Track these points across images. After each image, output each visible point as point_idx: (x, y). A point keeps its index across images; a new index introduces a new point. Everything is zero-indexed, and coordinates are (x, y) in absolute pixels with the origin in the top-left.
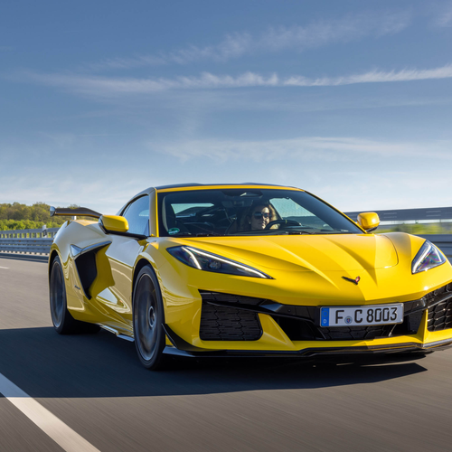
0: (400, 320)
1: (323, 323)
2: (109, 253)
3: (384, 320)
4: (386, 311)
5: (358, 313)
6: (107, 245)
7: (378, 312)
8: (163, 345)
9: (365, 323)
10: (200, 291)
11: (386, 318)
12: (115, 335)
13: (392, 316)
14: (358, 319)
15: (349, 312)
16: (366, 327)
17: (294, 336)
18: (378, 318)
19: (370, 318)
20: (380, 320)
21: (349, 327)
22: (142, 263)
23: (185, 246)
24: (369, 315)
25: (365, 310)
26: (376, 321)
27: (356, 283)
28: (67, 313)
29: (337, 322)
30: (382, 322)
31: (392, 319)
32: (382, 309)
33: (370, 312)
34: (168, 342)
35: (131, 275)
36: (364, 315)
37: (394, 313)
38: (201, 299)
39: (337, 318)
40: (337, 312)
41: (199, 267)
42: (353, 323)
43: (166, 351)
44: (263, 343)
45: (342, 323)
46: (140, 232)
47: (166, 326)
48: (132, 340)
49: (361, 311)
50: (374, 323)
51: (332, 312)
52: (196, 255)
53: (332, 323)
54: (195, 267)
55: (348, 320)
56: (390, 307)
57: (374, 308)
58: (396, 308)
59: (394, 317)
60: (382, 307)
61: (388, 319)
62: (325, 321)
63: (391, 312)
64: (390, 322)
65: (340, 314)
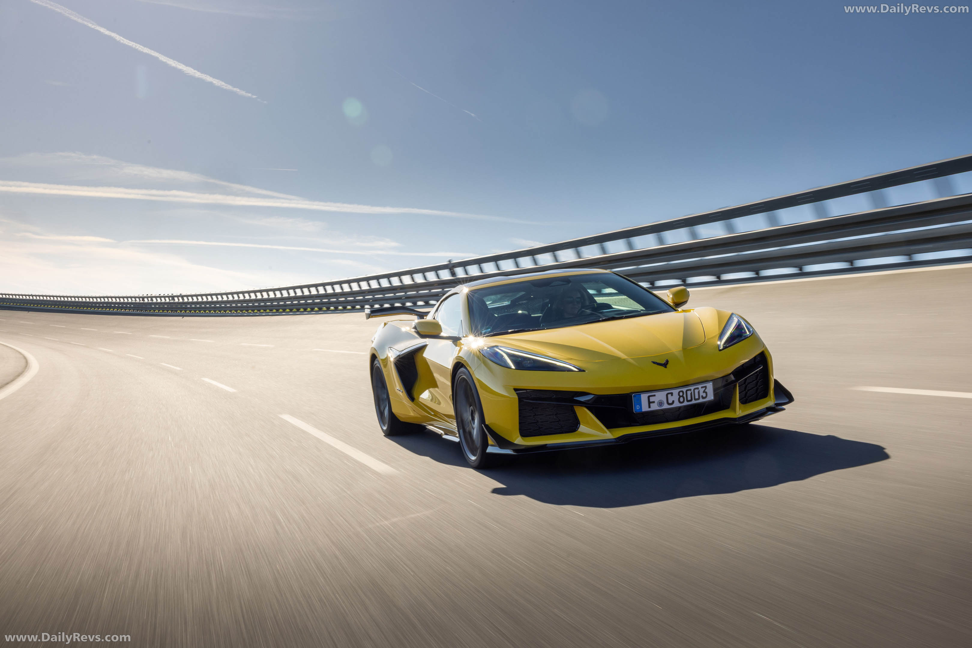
0: (711, 397)
1: (636, 409)
2: (427, 354)
3: (695, 400)
4: (696, 391)
5: (669, 396)
6: (423, 348)
7: (689, 393)
8: (485, 444)
9: (677, 404)
10: (516, 390)
11: (697, 397)
12: (440, 436)
13: (702, 394)
14: (670, 402)
15: (660, 396)
16: (680, 408)
17: (610, 425)
18: (689, 398)
19: (682, 400)
20: (691, 400)
21: (662, 410)
22: (458, 365)
23: (497, 346)
24: (680, 397)
25: (675, 392)
26: (688, 401)
27: (666, 367)
28: (392, 416)
29: (649, 407)
30: (694, 402)
31: (703, 398)
33: (681, 394)
34: (490, 441)
35: (450, 378)
36: (674, 398)
37: (704, 392)
38: (516, 397)
39: (650, 403)
40: (649, 397)
41: (513, 367)
42: (666, 406)
43: (490, 450)
44: (582, 434)
45: (655, 407)
46: (455, 334)
47: (487, 427)
48: (457, 440)
49: (672, 394)
50: (686, 403)
51: (644, 397)
52: (510, 355)
53: (645, 408)
54: (510, 368)
55: (661, 404)
56: (699, 386)
57: (684, 390)
58: (706, 387)
59: (704, 395)
60: (692, 388)
61: (699, 399)
62: (638, 407)
63: (702, 390)
64: (701, 400)
65: (652, 399)
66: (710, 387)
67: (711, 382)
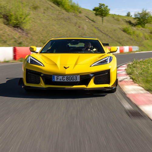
0: (79, 80)
3: (72, 80)
4: (73, 78)
5: (63, 78)
7: (70, 78)
9: (66, 81)
11: (73, 79)
13: (75, 79)
14: (64, 79)
15: (61, 77)
18: (70, 79)
19: (67, 79)
20: (71, 80)
30: (72, 81)
31: (75, 80)
33: (67, 78)
36: (65, 78)
37: (76, 78)
39: (57, 79)
40: (57, 77)
42: (62, 81)
45: (59, 80)
49: (64, 77)
50: (69, 81)
51: (56, 77)
52: (30, 59)
53: (56, 80)
55: (60, 80)
56: (74, 76)
58: (77, 77)
59: (76, 79)
60: (72, 76)
61: (74, 80)
62: (53, 80)
63: (75, 78)
64: (74, 81)
65: (58, 78)
67: (79, 76)
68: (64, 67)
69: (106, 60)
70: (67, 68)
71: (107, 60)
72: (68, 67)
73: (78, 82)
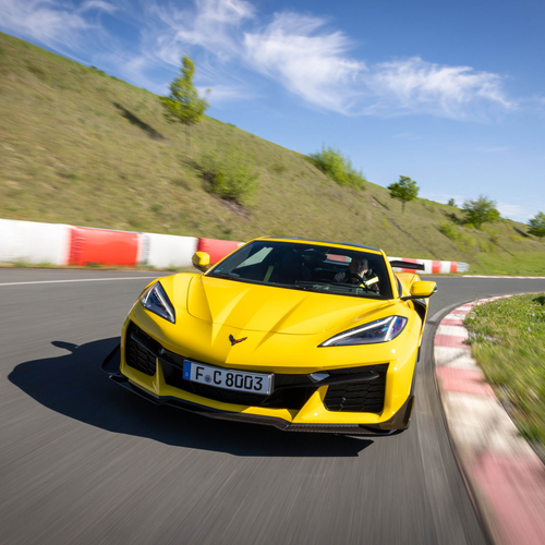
0: (267, 390)
3: (246, 387)
4: (249, 380)
5: (217, 374)
7: (239, 378)
9: (223, 385)
11: (248, 385)
13: (254, 384)
14: (217, 380)
15: (208, 371)
18: (239, 384)
19: (230, 382)
20: (241, 387)
24: (228, 379)
25: (224, 373)
26: (236, 386)
29: (197, 378)
30: (243, 389)
31: (255, 389)
32: (244, 375)
33: (230, 377)
36: (222, 377)
37: (258, 383)
39: (198, 374)
40: (198, 368)
42: (212, 383)
45: (201, 380)
49: (220, 373)
50: (233, 388)
51: (194, 366)
53: (193, 378)
55: (208, 379)
56: (254, 375)
57: (235, 373)
58: (261, 379)
59: (258, 386)
60: (244, 374)
61: (250, 388)
62: (186, 374)
63: (255, 381)
64: (253, 390)
65: (200, 371)
66: (268, 380)
67: (270, 376)
68: (231, 338)
69: (382, 327)
70: (237, 342)
71: (384, 330)
72: (244, 339)
73: (264, 396)
